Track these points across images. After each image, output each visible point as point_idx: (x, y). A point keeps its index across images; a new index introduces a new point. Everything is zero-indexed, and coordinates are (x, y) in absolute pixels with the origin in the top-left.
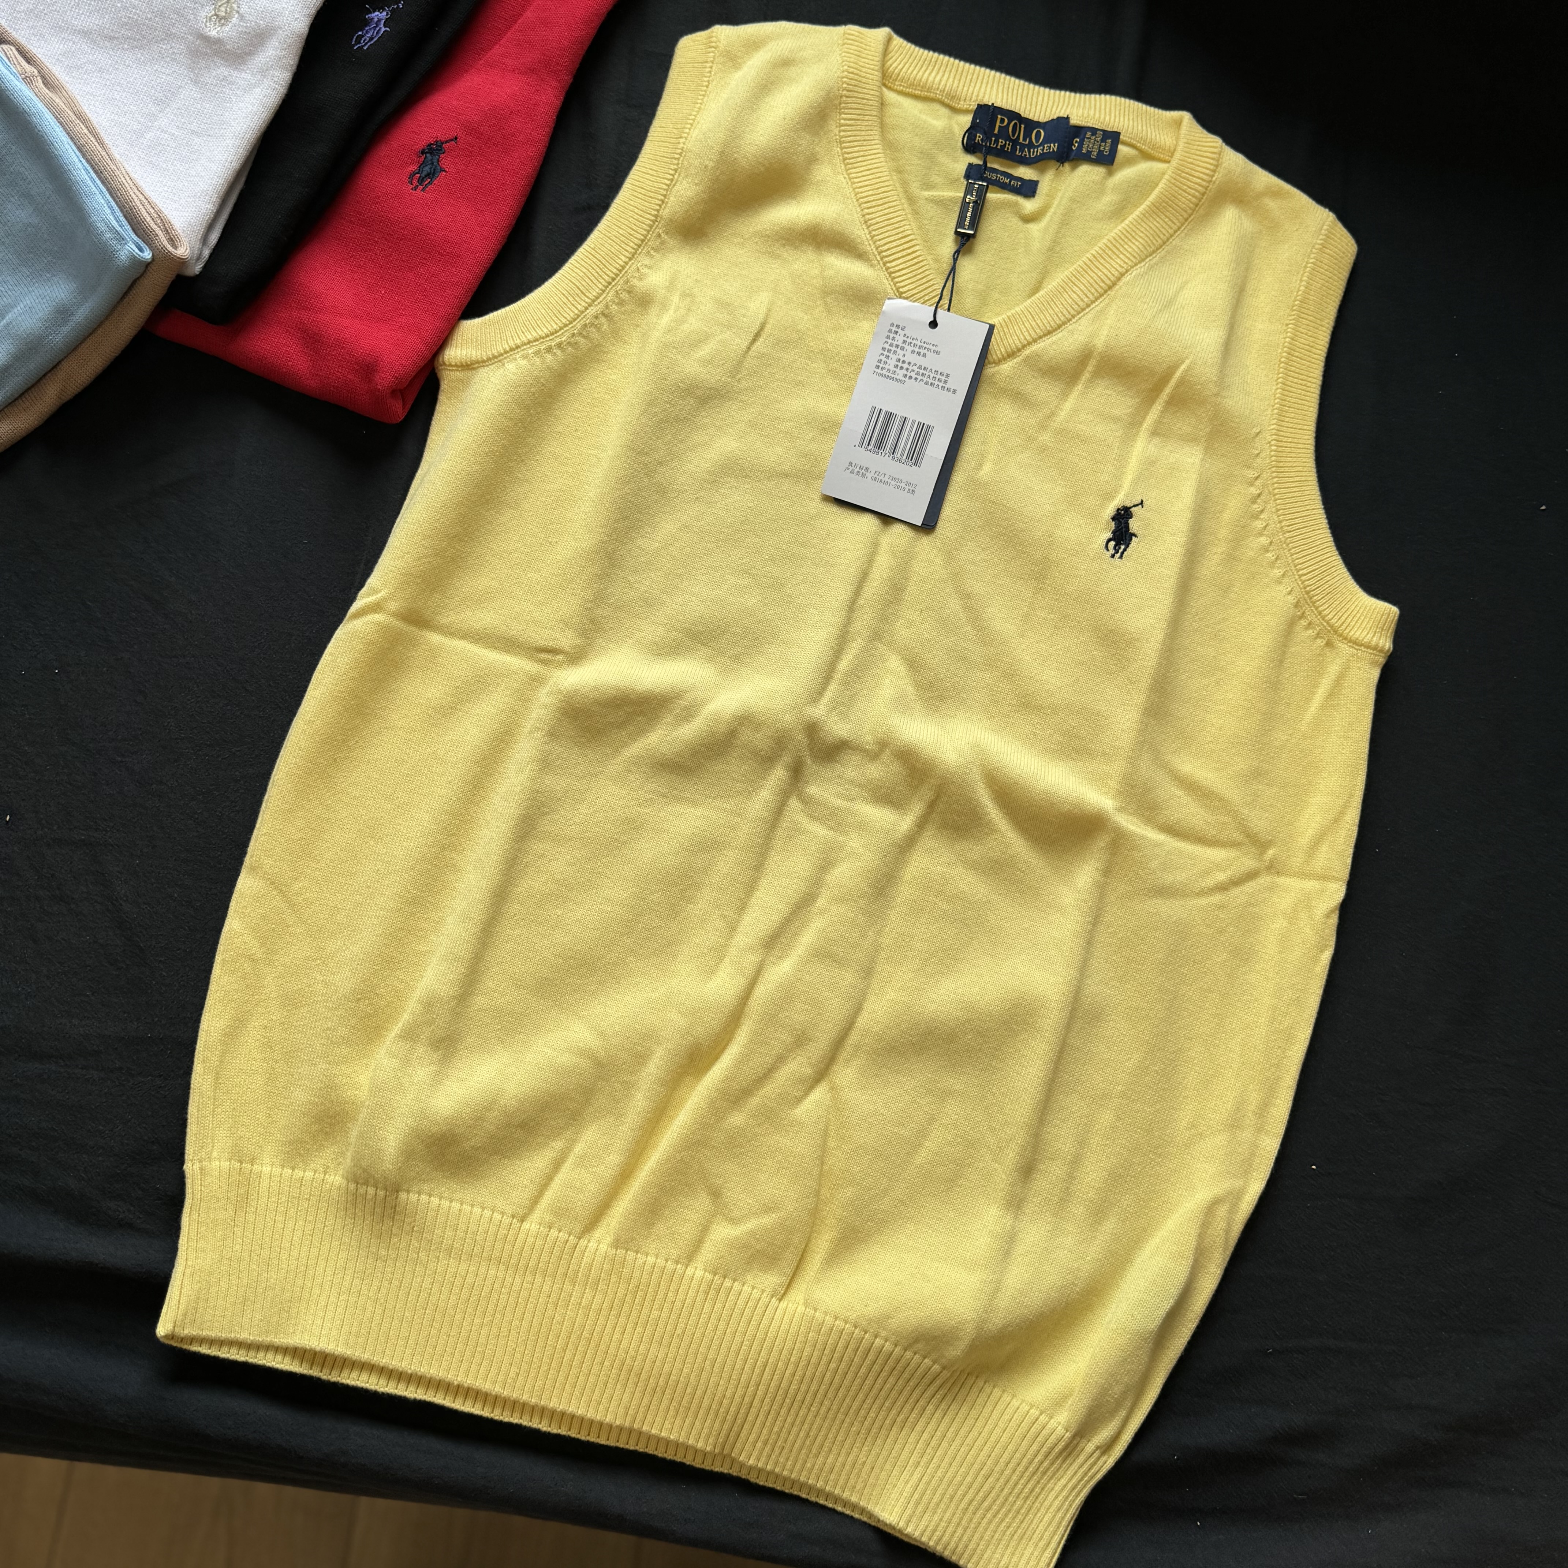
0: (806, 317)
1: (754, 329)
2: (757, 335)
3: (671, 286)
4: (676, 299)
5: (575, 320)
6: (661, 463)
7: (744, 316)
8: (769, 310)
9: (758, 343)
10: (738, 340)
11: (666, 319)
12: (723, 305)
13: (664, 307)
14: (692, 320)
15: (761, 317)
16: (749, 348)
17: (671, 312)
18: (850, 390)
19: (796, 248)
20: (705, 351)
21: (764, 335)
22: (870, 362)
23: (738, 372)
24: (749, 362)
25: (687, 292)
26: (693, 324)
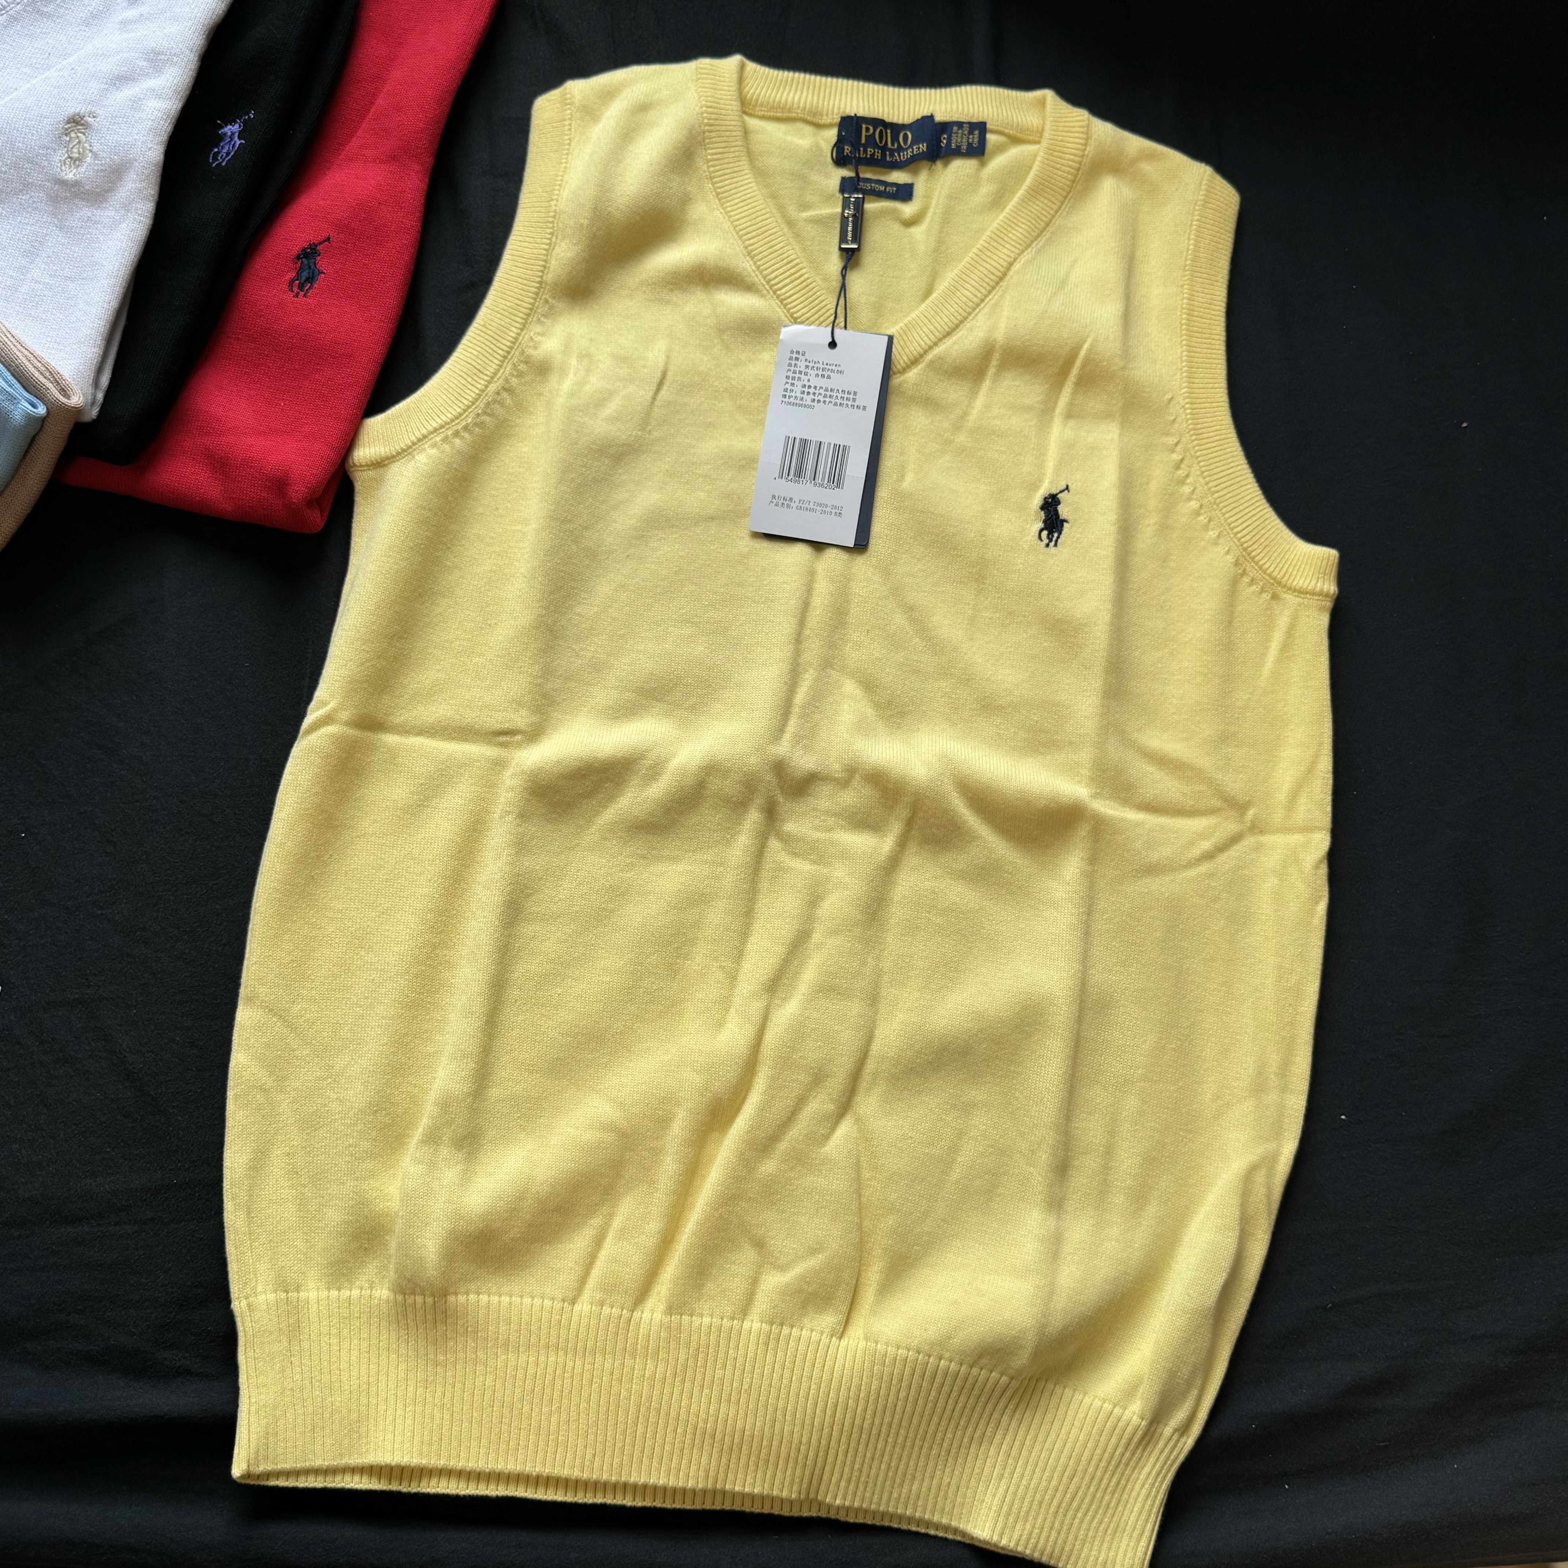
0: (705, 358)
1: (656, 379)
2: (660, 384)
3: (567, 348)
4: (573, 362)
5: (477, 400)
6: (586, 528)
7: (644, 367)
8: (668, 357)
9: (663, 392)
10: (642, 393)
11: (567, 384)
12: (621, 359)
13: (563, 372)
14: (593, 379)
15: (661, 365)
16: (654, 399)
17: (571, 376)
18: (762, 423)
19: (685, 290)
20: (611, 408)
21: (667, 383)
22: (776, 392)
23: (647, 424)
24: (657, 411)
25: (584, 352)
26: (595, 383)
